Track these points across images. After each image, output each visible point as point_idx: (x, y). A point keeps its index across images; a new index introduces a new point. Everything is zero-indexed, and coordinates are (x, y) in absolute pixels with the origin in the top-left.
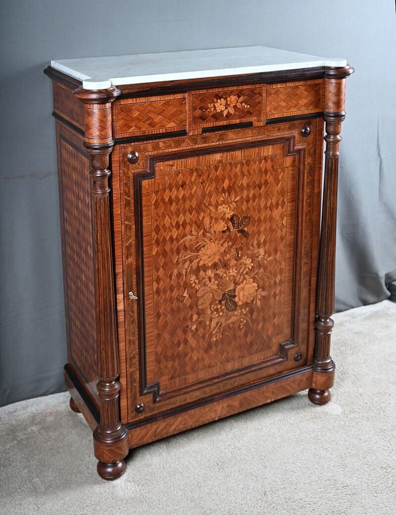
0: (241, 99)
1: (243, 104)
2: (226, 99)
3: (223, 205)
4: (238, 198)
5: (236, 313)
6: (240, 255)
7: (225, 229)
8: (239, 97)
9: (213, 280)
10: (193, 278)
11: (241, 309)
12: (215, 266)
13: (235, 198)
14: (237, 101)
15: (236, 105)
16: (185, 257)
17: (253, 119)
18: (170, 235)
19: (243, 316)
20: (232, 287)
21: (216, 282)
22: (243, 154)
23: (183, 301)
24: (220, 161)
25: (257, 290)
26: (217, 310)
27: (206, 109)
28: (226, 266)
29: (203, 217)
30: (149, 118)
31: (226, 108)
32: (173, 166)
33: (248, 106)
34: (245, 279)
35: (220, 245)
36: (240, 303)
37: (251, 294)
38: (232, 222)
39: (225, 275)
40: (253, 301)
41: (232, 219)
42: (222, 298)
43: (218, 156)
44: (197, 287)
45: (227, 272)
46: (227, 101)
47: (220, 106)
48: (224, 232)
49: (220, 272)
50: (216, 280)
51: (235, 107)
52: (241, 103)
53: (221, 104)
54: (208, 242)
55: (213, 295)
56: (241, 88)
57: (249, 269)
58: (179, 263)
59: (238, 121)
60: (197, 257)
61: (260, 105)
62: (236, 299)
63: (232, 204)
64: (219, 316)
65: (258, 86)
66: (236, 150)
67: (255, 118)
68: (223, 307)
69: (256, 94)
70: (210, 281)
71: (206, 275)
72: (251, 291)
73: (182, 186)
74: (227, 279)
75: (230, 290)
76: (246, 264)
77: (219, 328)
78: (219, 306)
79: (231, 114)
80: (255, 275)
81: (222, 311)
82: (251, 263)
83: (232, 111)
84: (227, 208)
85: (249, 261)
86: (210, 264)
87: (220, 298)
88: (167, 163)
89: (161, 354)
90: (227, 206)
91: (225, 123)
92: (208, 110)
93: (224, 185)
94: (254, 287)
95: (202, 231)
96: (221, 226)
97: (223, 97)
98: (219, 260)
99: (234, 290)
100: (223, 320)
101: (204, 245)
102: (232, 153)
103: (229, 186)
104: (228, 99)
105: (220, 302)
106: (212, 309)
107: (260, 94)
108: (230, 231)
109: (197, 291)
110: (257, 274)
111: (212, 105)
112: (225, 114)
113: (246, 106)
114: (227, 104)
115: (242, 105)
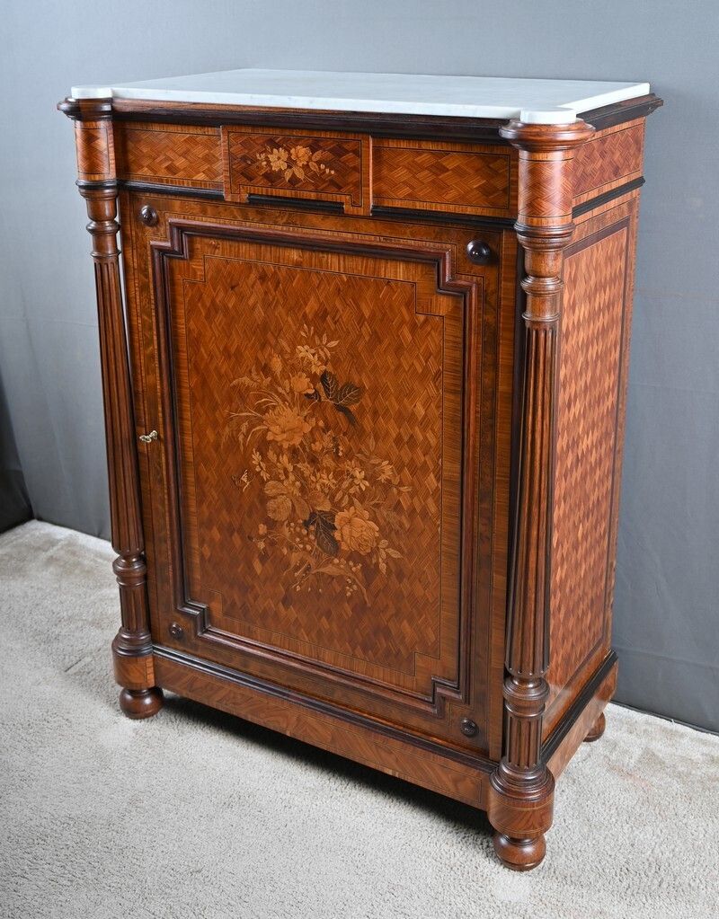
0: (318, 155)
1: (322, 166)
2: (288, 150)
3: (306, 347)
4: (333, 344)
5: (336, 561)
6: (340, 454)
7: (311, 391)
8: (313, 152)
9: (292, 477)
10: (256, 457)
11: (348, 560)
12: (294, 452)
13: (328, 342)
14: (310, 158)
15: (308, 165)
16: (242, 412)
17: (344, 198)
18: (215, 364)
19: (353, 577)
20: (327, 507)
21: (298, 483)
22: (342, 262)
23: (242, 488)
24: (298, 264)
25: (378, 540)
26: (299, 535)
27: (253, 162)
28: (313, 460)
29: (270, 355)
30: (168, 159)
31: (289, 167)
32: (216, 248)
33: (333, 172)
34: (351, 504)
35: (302, 418)
36: (344, 547)
37: (365, 540)
38: (324, 385)
39: (313, 478)
40: (369, 555)
41: (323, 378)
42: (310, 520)
43: (295, 255)
44: (265, 476)
45: (318, 475)
46: (290, 154)
47: (277, 160)
48: (307, 395)
49: (305, 468)
50: (297, 480)
51: (306, 167)
52: (319, 163)
53: (279, 158)
54: (281, 402)
55: (293, 505)
56: (316, 135)
57: (360, 488)
58: (232, 419)
59: (313, 196)
60: (261, 421)
61: (357, 175)
62: (337, 535)
63: (322, 350)
64: (304, 549)
65: (351, 137)
66: (328, 252)
67: (348, 197)
68: (312, 537)
69: (347, 152)
70: (287, 477)
71: (278, 461)
72: (365, 533)
73: (233, 288)
74: (318, 487)
75: (325, 512)
76: (353, 477)
77: (305, 572)
78: (305, 532)
79: (299, 180)
80: (373, 505)
81: (310, 542)
82: (365, 479)
83: (300, 174)
84: (314, 355)
85: (359, 474)
86: (286, 445)
87: (307, 517)
88: (206, 240)
89: (209, 560)
90: (313, 351)
91: (288, 193)
92: (257, 164)
93: (307, 310)
94: (374, 530)
95: (269, 379)
96: (303, 384)
97: (282, 146)
98: (301, 444)
99: (332, 515)
100: (312, 561)
101: (274, 407)
102: (321, 255)
103: (316, 314)
104: (293, 151)
105: (306, 524)
106: (292, 529)
107: (357, 153)
108: (320, 400)
109: (263, 483)
110: (377, 506)
111: (263, 156)
112: (288, 175)
113: (327, 171)
114: (289, 158)
115: (319, 168)
